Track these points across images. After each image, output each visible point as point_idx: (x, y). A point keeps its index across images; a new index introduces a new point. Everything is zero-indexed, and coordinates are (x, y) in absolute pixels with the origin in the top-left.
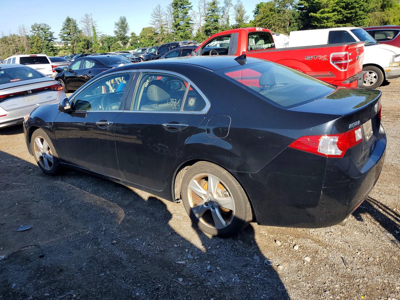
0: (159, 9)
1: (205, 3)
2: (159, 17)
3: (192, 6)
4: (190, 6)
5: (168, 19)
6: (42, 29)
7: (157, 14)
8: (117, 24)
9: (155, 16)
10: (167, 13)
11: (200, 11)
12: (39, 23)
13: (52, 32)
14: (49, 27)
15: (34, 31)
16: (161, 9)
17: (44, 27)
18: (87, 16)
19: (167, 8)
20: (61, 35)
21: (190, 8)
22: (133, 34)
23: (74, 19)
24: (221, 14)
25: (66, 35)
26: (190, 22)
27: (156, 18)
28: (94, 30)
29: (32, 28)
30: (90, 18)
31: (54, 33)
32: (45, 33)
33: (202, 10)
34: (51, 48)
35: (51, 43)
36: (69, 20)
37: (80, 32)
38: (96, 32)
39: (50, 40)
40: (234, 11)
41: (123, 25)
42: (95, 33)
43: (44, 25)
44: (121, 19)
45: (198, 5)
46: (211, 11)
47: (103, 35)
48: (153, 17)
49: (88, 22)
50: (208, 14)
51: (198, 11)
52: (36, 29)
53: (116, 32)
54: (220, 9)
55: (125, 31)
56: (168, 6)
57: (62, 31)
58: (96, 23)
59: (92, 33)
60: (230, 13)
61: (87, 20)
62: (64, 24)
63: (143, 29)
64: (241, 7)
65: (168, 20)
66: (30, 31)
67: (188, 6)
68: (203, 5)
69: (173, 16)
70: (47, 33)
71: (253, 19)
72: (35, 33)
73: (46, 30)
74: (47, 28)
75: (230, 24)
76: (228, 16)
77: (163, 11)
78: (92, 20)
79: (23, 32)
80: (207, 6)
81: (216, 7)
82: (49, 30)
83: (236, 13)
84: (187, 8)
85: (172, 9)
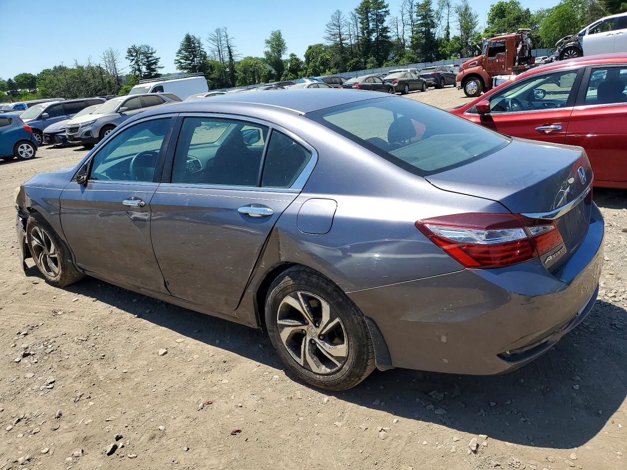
0: (338, 17)
1: (412, 4)
2: (338, 28)
3: (388, 11)
4: (387, 9)
5: (351, 30)
6: (143, 53)
7: (336, 24)
8: (268, 42)
9: (332, 27)
10: (351, 22)
12: (137, 46)
13: (158, 57)
14: (154, 51)
15: (131, 58)
16: (341, 17)
17: (146, 50)
18: (218, 31)
19: (352, 16)
20: (177, 60)
21: (387, 13)
22: (292, 55)
23: (196, 36)
25: (184, 61)
26: (389, 34)
27: (333, 31)
28: (230, 52)
30: (224, 33)
32: (147, 59)
33: (407, 16)
36: (189, 40)
38: (232, 54)
40: (457, 15)
41: (277, 44)
43: (146, 47)
44: (274, 33)
45: (401, 9)
46: (420, 18)
47: (244, 58)
48: (329, 29)
49: (220, 40)
50: (418, 20)
51: (400, 18)
52: (134, 54)
53: (267, 53)
54: (435, 12)
55: (280, 52)
56: (353, 11)
57: (179, 54)
59: (226, 55)
60: (451, 19)
61: (218, 37)
63: (310, 48)
64: (467, 9)
65: (351, 33)
66: (126, 58)
67: (384, 10)
68: (408, 8)
69: (360, 25)
70: (150, 59)
71: (487, 26)
72: (133, 60)
73: (149, 55)
74: (150, 51)
75: (451, 36)
76: (448, 23)
77: (344, 19)
78: (227, 36)
79: (111, 60)
80: (415, 9)
81: (430, 11)
82: (154, 55)
83: (459, 18)
84: (383, 13)
85: (358, 15)
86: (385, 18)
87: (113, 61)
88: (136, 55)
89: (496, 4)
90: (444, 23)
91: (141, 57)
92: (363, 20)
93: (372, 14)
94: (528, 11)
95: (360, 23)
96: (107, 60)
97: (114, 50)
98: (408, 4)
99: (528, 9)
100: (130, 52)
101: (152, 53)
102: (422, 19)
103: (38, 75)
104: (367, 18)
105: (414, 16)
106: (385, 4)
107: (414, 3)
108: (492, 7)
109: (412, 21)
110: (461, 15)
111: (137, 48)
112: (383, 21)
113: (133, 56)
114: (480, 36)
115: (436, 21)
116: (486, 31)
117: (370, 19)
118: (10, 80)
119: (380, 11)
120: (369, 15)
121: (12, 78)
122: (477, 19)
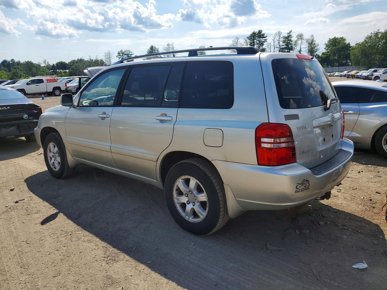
0: (236, 41)
1: (280, 36)
4: (266, 38)
6: (126, 54)
11: (274, 43)
12: (123, 50)
14: (132, 54)
15: (119, 57)
16: (239, 41)
17: (128, 53)
18: (168, 45)
19: (245, 41)
21: (266, 40)
23: (157, 47)
33: (277, 43)
36: (152, 48)
43: (128, 51)
45: (273, 38)
46: (284, 44)
50: (283, 45)
52: (121, 55)
54: (294, 42)
56: (246, 38)
60: (303, 46)
62: (148, 51)
64: (313, 41)
66: (117, 57)
67: (264, 39)
68: (277, 38)
71: (324, 51)
72: (120, 58)
73: (129, 56)
74: (130, 54)
76: (301, 48)
78: (173, 48)
79: (108, 57)
80: (282, 39)
81: (291, 40)
83: (308, 45)
84: (263, 41)
85: (248, 41)
86: (264, 43)
87: (110, 57)
88: (122, 55)
90: (298, 48)
91: (125, 56)
92: (251, 43)
93: (257, 41)
94: (349, 44)
95: (249, 45)
96: (106, 57)
97: (111, 52)
98: (278, 36)
99: (349, 43)
100: (119, 53)
101: (131, 55)
102: (285, 45)
103: (69, 63)
104: (254, 42)
105: (281, 43)
106: (265, 36)
107: (282, 36)
109: (280, 46)
110: (309, 44)
111: (124, 51)
112: (263, 45)
113: (120, 55)
114: (319, 56)
115: (294, 46)
116: (323, 54)
117: (255, 43)
118: (54, 64)
119: (261, 39)
120: (255, 41)
121: (55, 64)
122: (318, 47)
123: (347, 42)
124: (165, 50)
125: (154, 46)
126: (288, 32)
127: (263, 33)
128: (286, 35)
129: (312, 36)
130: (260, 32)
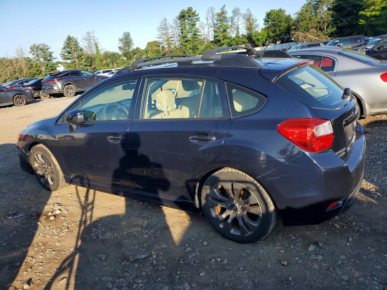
0: (165, 22)
1: (212, 13)
2: (166, 30)
3: (199, 18)
4: (198, 17)
5: (174, 31)
6: (41, 49)
7: (164, 27)
8: (121, 40)
9: (161, 30)
10: (173, 25)
11: (208, 22)
12: (37, 44)
13: (51, 52)
14: (48, 47)
15: (33, 52)
16: (167, 22)
17: (43, 47)
18: (88, 33)
19: (174, 21)
20: (62, 54)
21: (198, 19)
22: (137, 49)
23: (75, 37)
24: (230, 24)
25: (67, 54)
26: (199, 33)
27: (162, 32)
28: (97, 47)
29: (31, 49)
30: (92, 35)
31: (53, 52)
32: (44, 53)
33: (210, 21)
34: (51, 68)
35: (51, 63)
36: (69, 39)
37: (81, 50)
38: (99, 48)
39: (50, 60)
40: (244, 20)
41: (127, 40)
42: (98, 50)
43: (43, 45)
44: (125, 34)
45: (206, 16)
46: (219, 22)
47: (106, 51)
48: (159, 31)
49: (90, 40)
50: (217, 24)
51: (205, 22)
52: (35, 50)
53: (120, 48)
54: (229, 18)
55: (129, 47)
56: (175, 18)
57: (63, 50)
58: (99, 40)
59: (95, 49)
60: (240, 23)
61: (89, 38)
62: (65, 43)
63: (149, 43)
64: (250, 16)
65: (175, 33)
66: (29, 52)
67: (195, 17)
68: (211, 15)
69: (180, 28)
70: (47, 53)
71: (264, 27)
72: (34, 54)
73: (45, 50)
74: (46, 48)
75: (241, 33)
76: (238, 25)
77: (169, 24)
78: (94, 37)
80: (216, 17)
81: (225, 17)
82: (49, 50)
83: (245, 21)
84: (194, 20)
85: (179, 21)
86: (196, 23)
87: (22, 54)
89: (269, 11)
90: (235, 25)
91: (40, 51)
92: (182, 24)
93: (188, 20)
95: (180, 26)
96: (19, 54)
97: (23, 47)
98: (210, 12)
100: (31, 48)
104: (184, 23)
105: (215, 21)
107: (215, 12)
108: (267, 14)
109: (214, 24)
110: (246, 19)
112: (195, 25)
114: (258, 33)
116: (263, 30)
119: (193, 18)
122: (257, 23)
123: (287, 13)
124: (84, 39)
125: (71, 36)
126: (221, 7)
127: (193, 10)
128: (220, 12)
129: (248, 10)
130: (190, 10)
